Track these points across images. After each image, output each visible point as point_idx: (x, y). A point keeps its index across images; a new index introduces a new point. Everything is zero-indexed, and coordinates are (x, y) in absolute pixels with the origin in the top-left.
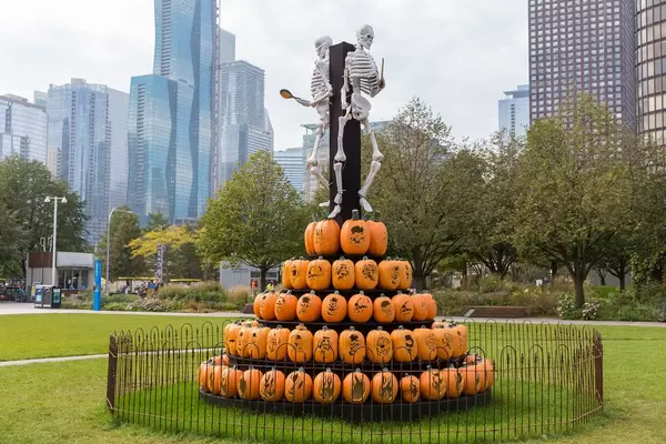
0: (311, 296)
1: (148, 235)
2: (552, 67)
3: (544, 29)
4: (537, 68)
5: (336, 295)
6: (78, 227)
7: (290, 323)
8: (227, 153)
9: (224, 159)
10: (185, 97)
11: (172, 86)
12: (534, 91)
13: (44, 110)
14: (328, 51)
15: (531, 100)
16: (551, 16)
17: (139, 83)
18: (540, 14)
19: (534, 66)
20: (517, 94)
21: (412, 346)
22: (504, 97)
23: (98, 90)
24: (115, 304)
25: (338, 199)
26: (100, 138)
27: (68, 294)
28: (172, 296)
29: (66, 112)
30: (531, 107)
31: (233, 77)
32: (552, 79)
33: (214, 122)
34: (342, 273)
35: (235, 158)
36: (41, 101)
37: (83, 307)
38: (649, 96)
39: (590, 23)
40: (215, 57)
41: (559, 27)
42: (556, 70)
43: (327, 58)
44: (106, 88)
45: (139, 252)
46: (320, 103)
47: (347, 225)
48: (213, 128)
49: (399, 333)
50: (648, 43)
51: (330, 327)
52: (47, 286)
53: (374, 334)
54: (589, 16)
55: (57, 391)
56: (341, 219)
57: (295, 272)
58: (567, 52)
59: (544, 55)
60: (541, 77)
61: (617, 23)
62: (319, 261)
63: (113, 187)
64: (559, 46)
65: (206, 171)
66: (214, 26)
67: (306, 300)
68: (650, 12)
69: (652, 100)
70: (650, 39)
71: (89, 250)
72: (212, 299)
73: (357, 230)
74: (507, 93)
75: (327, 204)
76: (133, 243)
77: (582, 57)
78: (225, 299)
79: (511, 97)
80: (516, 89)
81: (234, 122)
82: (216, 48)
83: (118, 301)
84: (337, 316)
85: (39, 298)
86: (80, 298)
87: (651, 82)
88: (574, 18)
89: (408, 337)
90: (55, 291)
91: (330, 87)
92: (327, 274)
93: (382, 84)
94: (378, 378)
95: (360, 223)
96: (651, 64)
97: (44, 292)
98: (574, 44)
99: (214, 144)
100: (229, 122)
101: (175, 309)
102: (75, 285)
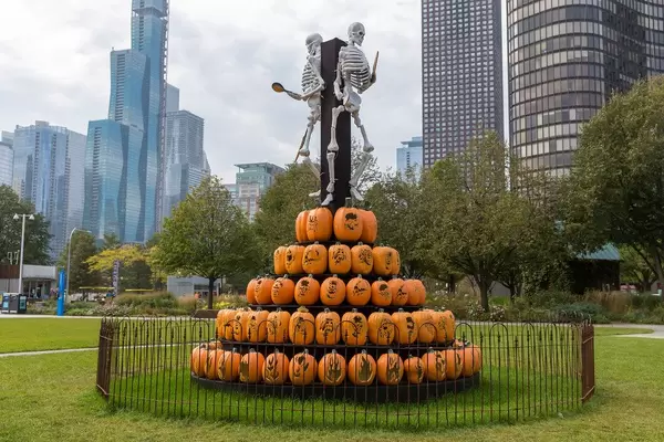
0: (309, 279)
1: (104, 253)
2: (441, 122)
3: (435, 91)
4: (430, 123)
5: (335, 278)
6: (42, 243)
7: (291, 306)
8: (171, 187)
9: (168, 192)
10: (135, 139)
11: (125, 130)
12: (426, 141)
13: (10, 147)
14: (319, 48)
15: (424, 149)
16: (440, 82)
17: (95, 127)
18: (431, 79)
19: (426, 121)
20: (411, 144)
21: (412, 328)
22: (401, 146)
23: (59, 131)
24: (77, 310)
25: (330, 187)
26: (60, 172)
27: (32, 301)
28: (129, 303)
29: (30, 150)
30: (424, 154)
31: (177, 124)
32: (441, 132)
33: (161, 161)
34: (339, 258)
35: (177, 191)
36: (8, 140)
37: (47, 313)
38: (522, 145)
39: (470, 88)
40: (162, 106)
41: (447, 91)
42: (444, 124)
43: (318, 54)
44: (66, 130)
45: (96, 267)
46: (312, 96)
47: (341, 213)
48: (159, 166)
49: (399, 316)
50: (520, 103)
51: (332, 310)
52: (14, 294)
53: (376, 317)
54: (470, 83)
55: (39, 380)
56: (334, 207)
57: (290, 258)
58: (453, 110)
59: (435, 112)
60: (432, 130)
61: (492, 89)
62: (316, 246)
63: (70, 215)
64: (447, 106)
65: (152, 202)
66: (162, 81)
67: (305, 283)
68: (522, 78)
69: (524, 148)
70: (523, 100)
71: (52, 264)
72: (166, 305)
73: (350, 216)
74: (404, 143)
75: (318, 193)
76: (90, 260)
77: (464, 115)
78: (176, 306)
79: (407, 146)
80: (410, 140)
81: (177, 161)
82: (163, 99)
83: (80, 307)
84: (337, 299)
85: (6, 305)
86: (44, 305)
87: (523, 134)
88: (458, 84)
89: (409, 320)
90: (22, 298)
91: (322, 81)
92: (324, 259)
93: (373, 79)
94: (383, 359)
95: (353, 210)
96: (523, 120)
97: (10, 299)
98: (459, 105)
99: (160, 179)
100: (173, 161)
101: (132, 313)
102: (39, 295)
